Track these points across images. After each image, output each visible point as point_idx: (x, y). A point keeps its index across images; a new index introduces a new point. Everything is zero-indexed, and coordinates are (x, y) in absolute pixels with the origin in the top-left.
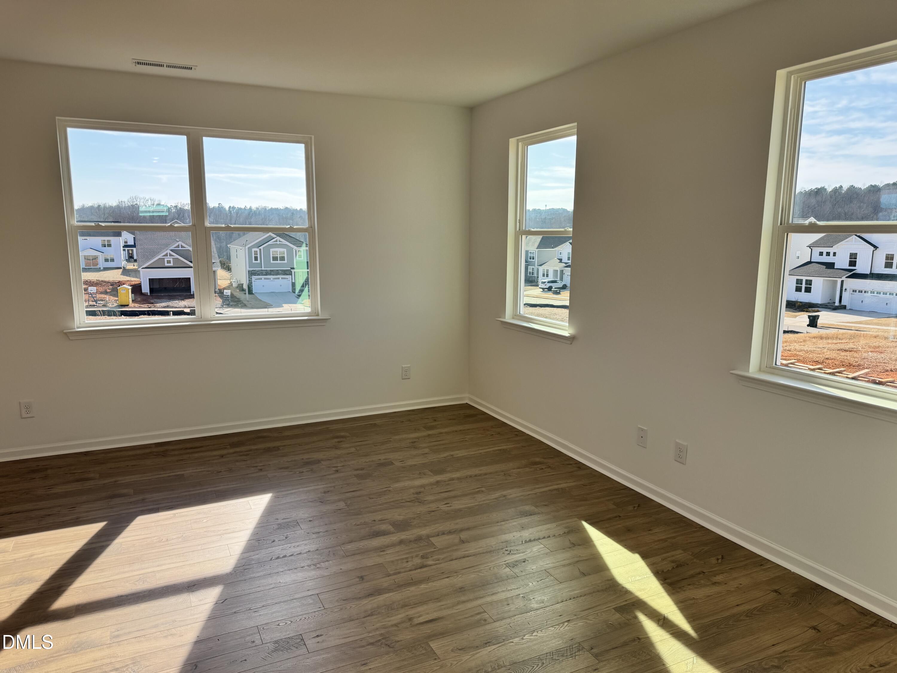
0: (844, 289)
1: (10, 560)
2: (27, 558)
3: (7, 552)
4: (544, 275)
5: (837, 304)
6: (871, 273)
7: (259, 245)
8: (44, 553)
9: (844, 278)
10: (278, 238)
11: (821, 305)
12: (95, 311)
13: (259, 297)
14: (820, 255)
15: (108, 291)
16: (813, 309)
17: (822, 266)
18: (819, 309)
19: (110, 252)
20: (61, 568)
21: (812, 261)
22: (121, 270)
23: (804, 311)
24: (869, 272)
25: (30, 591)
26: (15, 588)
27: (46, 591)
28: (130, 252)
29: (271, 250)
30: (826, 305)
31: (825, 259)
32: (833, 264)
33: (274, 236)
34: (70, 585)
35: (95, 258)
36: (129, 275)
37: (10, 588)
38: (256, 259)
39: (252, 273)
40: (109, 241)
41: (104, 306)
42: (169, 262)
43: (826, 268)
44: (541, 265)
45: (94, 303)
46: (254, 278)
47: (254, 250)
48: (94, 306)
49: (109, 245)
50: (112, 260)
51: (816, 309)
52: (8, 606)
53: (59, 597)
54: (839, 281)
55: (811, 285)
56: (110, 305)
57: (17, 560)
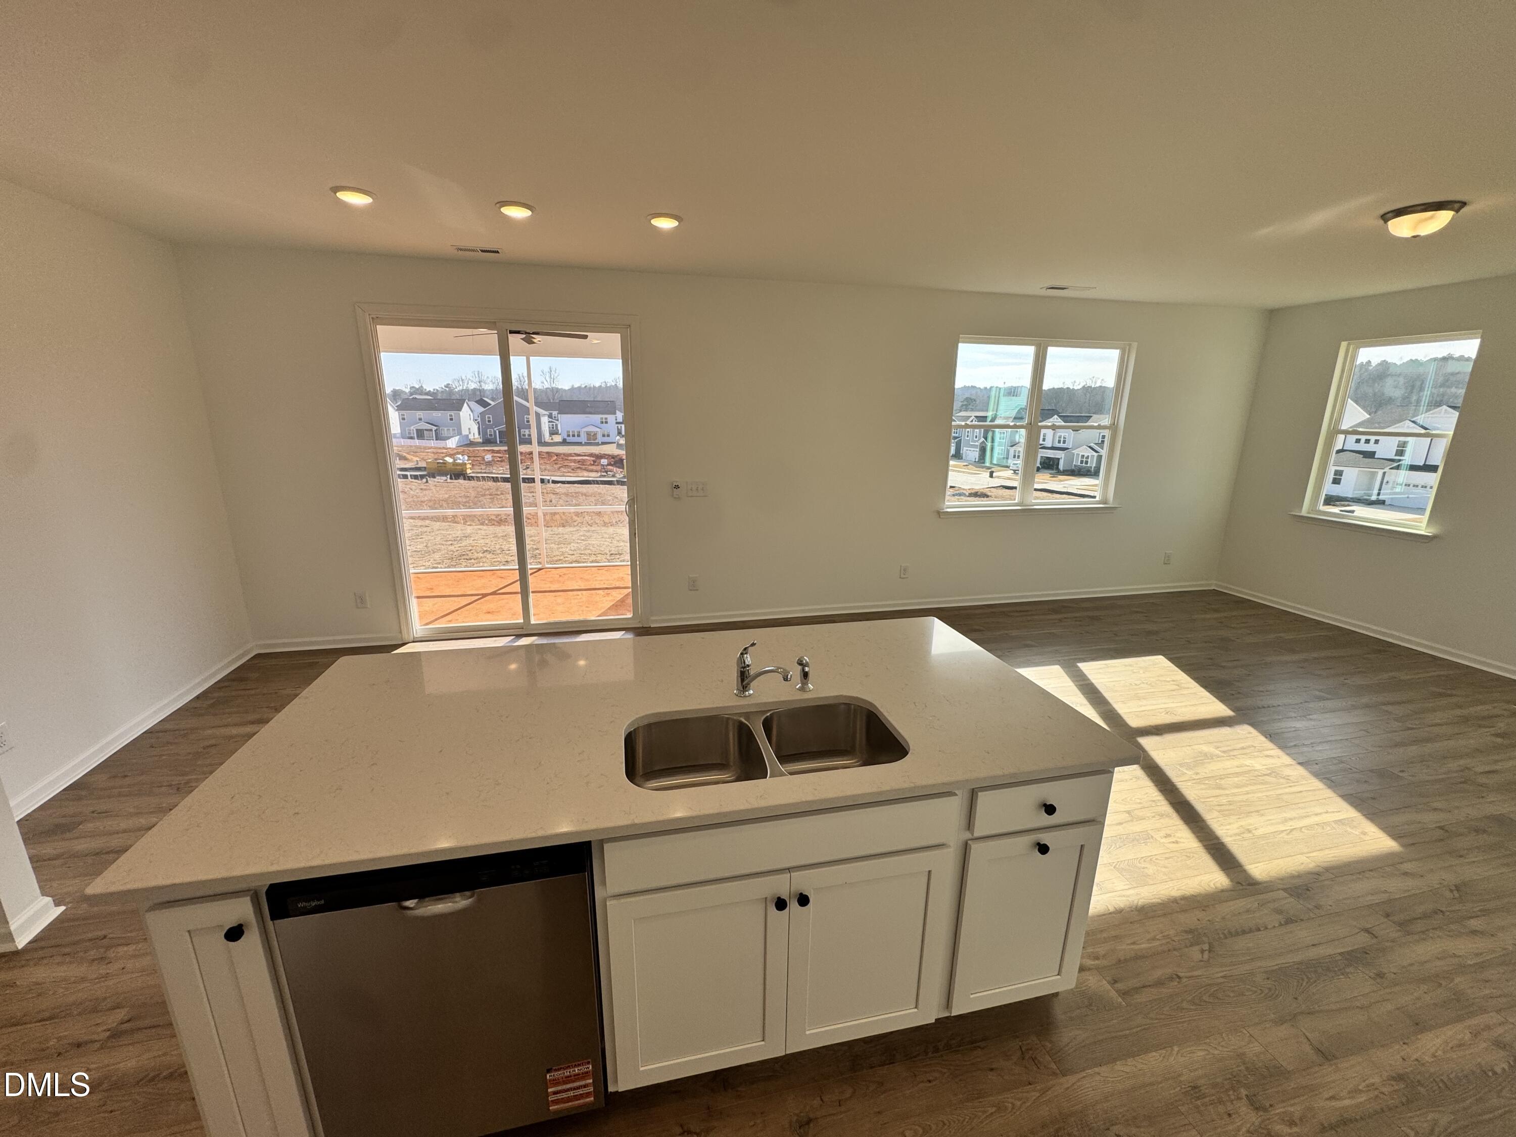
0: (1385, 481)
4: (1014, 457)
5: (1374, 498)
6: (1424, 464)
9: (1387, 470)
11: (1352, 498)
12: (612, 481)
14: (1356, 442)
15: (612, 463)
16: (1343, 503)
17: (1358, 455)
18: (1350, 503)
19: (606, 427)
21: (1344, 448)
22: (615, 444)
23: (1330, 505)
24: (1423, 463)
28: (619, 427)
30: (1359, 499)
31: (1363, 447)
32: (1374, 453)
35: (595, 434)
40: (606, 419)
41: (613, 476)
43: (1363, 457)
44: (1012, 446)
45: (605, 474)
48: (605, 476)
49: (606, 422)
50: (608, 436)
51: (1346, 503)
54: (1380, 472)
55: (1341, 475)
56: (617, 475)
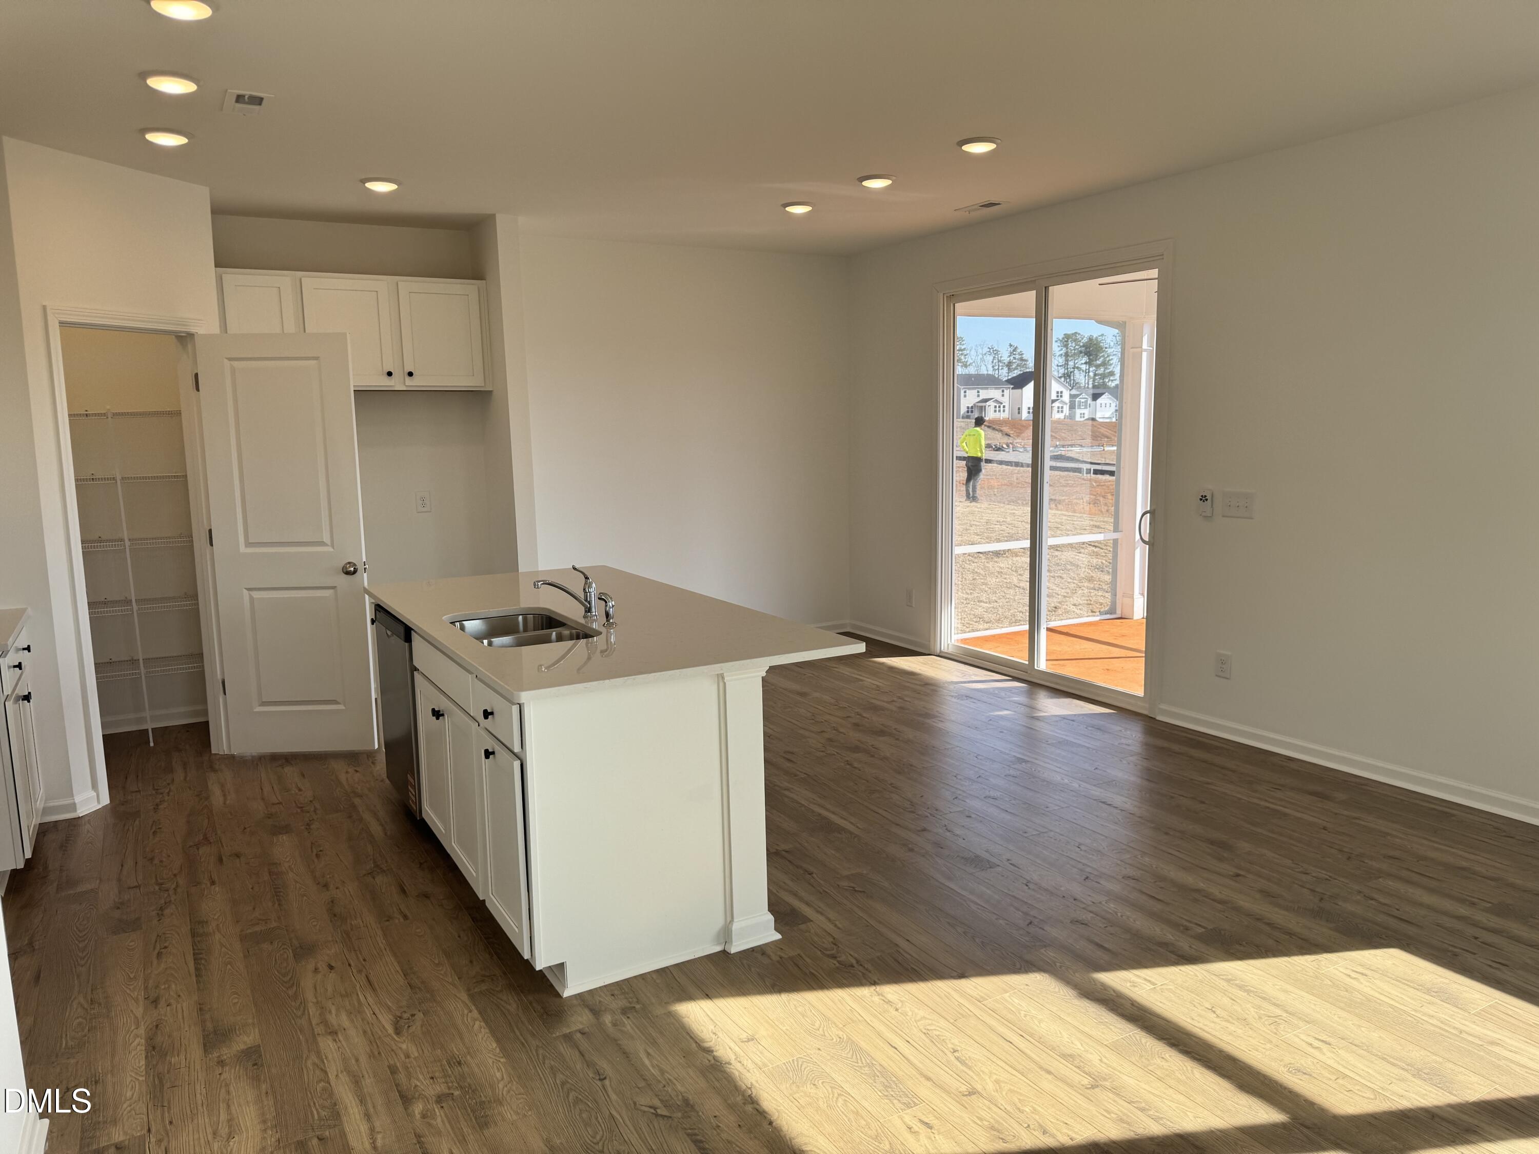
1: (1454, 1028)
2: (1480, 1043)
3: (1465, 1011)
8: (1516, 1053)
20: (1514, 1099)
25: (1422, 1101)
26: (1410, 1077)
27: (1443, 1119)
34: (1489, 1141)
37: (1401, 1072)
52: (1368, 1098)
53: (1449, 1145)
57: (1464, 1035)
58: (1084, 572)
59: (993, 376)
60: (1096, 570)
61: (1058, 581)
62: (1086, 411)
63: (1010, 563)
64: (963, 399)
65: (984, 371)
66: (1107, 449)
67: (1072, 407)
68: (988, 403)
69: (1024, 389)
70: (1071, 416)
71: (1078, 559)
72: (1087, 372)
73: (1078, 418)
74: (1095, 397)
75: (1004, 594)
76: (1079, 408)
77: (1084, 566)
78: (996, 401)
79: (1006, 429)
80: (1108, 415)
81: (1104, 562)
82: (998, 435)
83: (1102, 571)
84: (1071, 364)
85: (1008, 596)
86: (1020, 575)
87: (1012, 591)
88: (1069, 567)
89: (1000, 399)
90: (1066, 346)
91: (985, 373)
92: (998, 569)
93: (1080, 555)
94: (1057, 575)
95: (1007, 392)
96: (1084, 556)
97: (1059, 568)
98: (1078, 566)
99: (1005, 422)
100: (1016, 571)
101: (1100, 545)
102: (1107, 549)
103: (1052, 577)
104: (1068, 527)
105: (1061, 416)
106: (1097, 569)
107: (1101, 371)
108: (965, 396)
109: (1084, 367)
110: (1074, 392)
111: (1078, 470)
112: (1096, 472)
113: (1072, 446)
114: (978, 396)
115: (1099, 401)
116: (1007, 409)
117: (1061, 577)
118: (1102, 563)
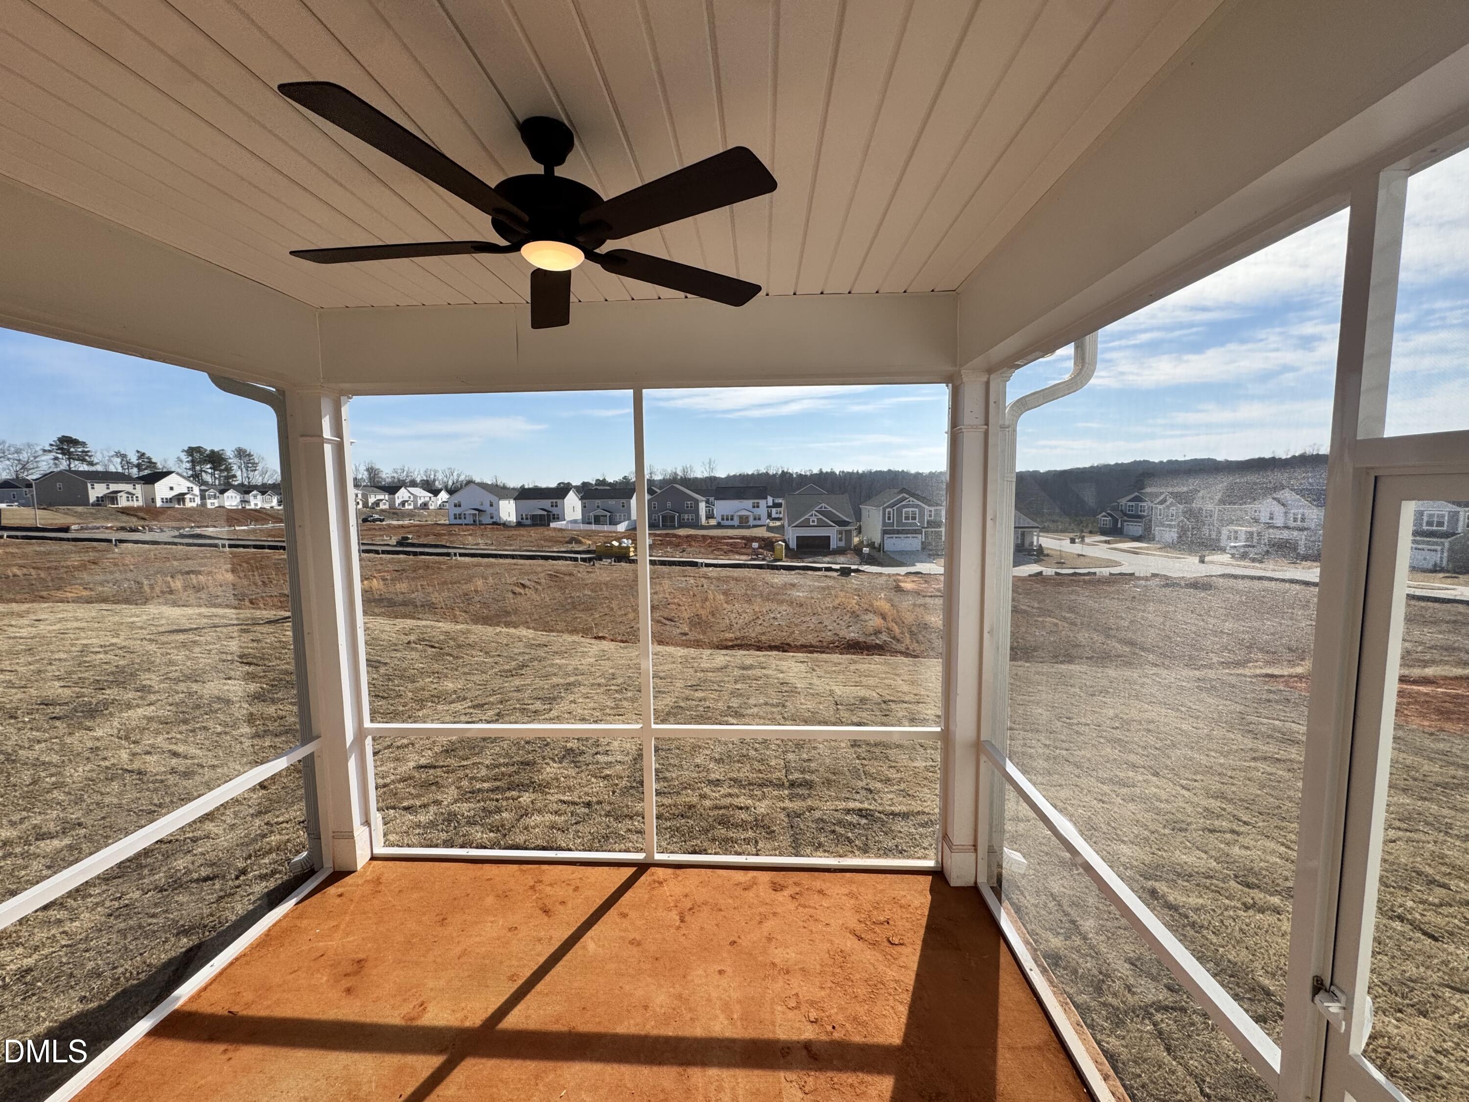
7: (892, 506)
10: (911, 499)
12: (763, 565)
13: (892, 556)
15: (763, 546)
19: (757, 511)
22: (766, 527)
29: (904, 510)
33: (907, 496)
35: (747, 517)
36: (772, 532)
38: (889, 518)
39: (885, 532)
40: (757, 503)
41: (764, 559)
42: (813, 521)
45: (755, 557)
46: (886, 536)
47: (887, 510)
48: (755, 559)
49: (758, 507)
50: (759, 519)
58: (241, 710)
59: (123, 474)
60: (256, 701)
61: (201, 735)
62: (216, 501)
63: (115, 723)
64: (90, 491)
65: (112, 469)
66: (237, 528)
67: (203, 498)
68: (119, 494)
69: (156, 485)
70: (203, 505)
71: (228, 690)
72: (213, 474)
73: (209, 506)
74: (222, 492)
75: (99, 797)
76: (209, 498)
77: (237, 699)
78: (128, 493)
79: (141, 514)
80: (235, 504)
81: (265, 686)
82: (134, 519)
83: (263, 701)
84: (198, 468)
85: (107, 800)
86: (134, 742)
87: (115, 785)
88: (216, 706)
89: (133, 491)
90: (192, 455)
91: (114, 470)
92: (90, 744)
93: (229, 682)
94: (198, 726)
95: (138, 486)
96: (236, 682)
97: (202, 711)
98: (229, 701)
99: (139, 509)
100: (127, 738)
101: (255, 661)
102: (265, 665)
103: (192, 731)
104: (209, 638)
105: (194, 505)
106: (257, 698)
107: (225, 474)
108: (93, 488)
109: (210, 471)
110: (203, 488)
111: (216, 546)
112: (230, 546)
113: (207, 527)
114: (108, 488)
115: (226, 494)
116: (140, 499)
117: (205, 728)
118: (262, 688)
